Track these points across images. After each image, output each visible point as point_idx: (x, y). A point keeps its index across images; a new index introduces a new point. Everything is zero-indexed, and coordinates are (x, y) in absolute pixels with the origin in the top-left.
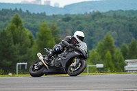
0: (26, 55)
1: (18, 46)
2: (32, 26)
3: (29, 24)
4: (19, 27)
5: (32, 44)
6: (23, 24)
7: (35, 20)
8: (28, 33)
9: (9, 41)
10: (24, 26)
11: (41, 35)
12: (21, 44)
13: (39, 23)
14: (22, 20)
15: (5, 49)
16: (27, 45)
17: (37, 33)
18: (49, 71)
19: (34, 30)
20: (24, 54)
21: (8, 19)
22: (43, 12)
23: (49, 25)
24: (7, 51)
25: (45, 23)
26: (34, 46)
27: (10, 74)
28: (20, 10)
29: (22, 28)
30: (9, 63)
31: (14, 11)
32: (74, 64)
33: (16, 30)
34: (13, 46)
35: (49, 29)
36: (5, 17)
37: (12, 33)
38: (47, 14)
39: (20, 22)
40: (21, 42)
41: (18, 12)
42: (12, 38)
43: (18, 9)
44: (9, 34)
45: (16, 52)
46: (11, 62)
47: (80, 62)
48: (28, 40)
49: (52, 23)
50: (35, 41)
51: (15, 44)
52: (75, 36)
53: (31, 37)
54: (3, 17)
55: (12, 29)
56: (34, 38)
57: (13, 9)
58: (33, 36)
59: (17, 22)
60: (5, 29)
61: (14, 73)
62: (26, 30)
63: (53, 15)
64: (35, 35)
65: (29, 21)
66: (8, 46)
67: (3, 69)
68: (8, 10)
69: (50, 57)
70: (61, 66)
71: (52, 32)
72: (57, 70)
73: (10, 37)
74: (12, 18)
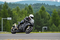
0: (47, 24)
1: (43, 19)
2: (50, 11)
3: (48, 10)
4: (44, 11)
5: (49, 19)
6: (46, 10)
7: (51, 8)
8: (48, 14)
9: (39, 17)
10: (46, 11)
11: (53, 15)
12: (45, 19)
13: (52, 9)
14: (45, 8)
15: (38, 21)
16: (47, 19)
17: (52, 14)
18: (18, 31)
19: (51, 12)
20: (46, 23)
21: (39, 8)
22: (54, 5)
23: (57, 10)
24: (39, 22)
25: (55, 10)
26: (50, 19)
27: (40, 32)
28: (44, 3)
29: (45, 12)
30: (39, 27)
31: (42, 4)
32: (28, 28)
33: (42, 12)
34: (41, 19)
35: (57, 12)
36: (38, 7)
37: (41, 14)
38: (56, 6)
39: (44, 9)
40: (45, 18)
41: (43, 4)
42: (41, 16)
43: (43, 3)
44: (39, 14)
45: (42, 22)
46: (40, 27)
47: (30, 27)
48: (48, 17)
49: (58, 10)
50: (51, 17)
51: (42, 18)
52: (30, 17)
53: (49, 16)
54: (37, 6)
55: (41, 12)
56: (50, 16)
57: (41, 3)
58: (50, 15)
59: (43, 9)
60: (38, 12)
61: (41, 31)
62: (47, 12)
63: (59, 6)
64: (51, 15)
65: (48, 9)
66: (39, 19)
67: (37, 30)
68: (39, 4)
69: (19, 25)
70: (23, 29)
71: (58, 13)
72: (21, 31)
73: (40, 16)
74: (41, 7)
